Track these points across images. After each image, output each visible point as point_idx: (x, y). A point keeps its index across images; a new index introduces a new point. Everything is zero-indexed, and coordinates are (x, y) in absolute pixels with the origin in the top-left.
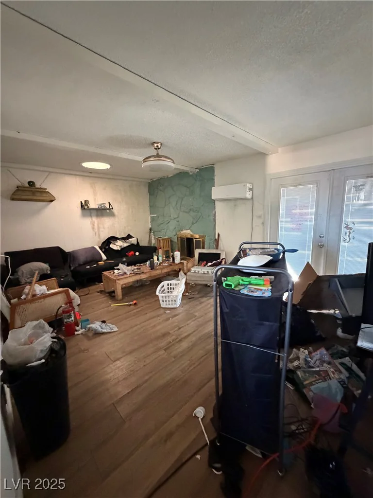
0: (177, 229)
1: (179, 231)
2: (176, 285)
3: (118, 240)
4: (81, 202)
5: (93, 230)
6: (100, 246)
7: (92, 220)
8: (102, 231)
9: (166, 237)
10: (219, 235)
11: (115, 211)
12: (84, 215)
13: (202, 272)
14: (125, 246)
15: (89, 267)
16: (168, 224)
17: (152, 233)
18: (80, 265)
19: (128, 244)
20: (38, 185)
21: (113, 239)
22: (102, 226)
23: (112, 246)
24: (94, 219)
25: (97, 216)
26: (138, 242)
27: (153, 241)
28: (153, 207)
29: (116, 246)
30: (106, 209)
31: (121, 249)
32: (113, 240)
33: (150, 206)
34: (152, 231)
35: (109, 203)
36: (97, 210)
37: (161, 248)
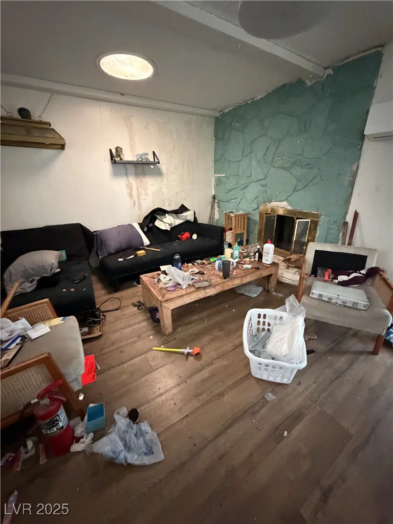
0: (259, 198)
1: (265, 202)
2: (275, 318)
3: (167, 215)
4: (110, 150)
5: (131, 198)
6: (141, 221)
7: (128, 181)
8: (144, 200)
9: (241, 212)
10: (356, 215)
11: (163, 166)
12: (116, 174)
13: (340, 302)
14: (177, 224)
15: (121, 260)
16: (244, 190)
17: (216, 204)
18: (110, 254)
19: (180, 221)
20: (35, 116)
21: (159, 212)
22: (144, 193)
23: (158, 223)
24: (132, 180)
25: (137, 174)
26: (195, 218)
27: (217, 216)
28: (219, 161)
29: (164, 223)
30: (148, 164)
31: (171, 228)
32: (159, 215)
33: (216, 160)
34: (216, 201)
35: (154, 152)
36: (135, 164)
37: (231, 229)
